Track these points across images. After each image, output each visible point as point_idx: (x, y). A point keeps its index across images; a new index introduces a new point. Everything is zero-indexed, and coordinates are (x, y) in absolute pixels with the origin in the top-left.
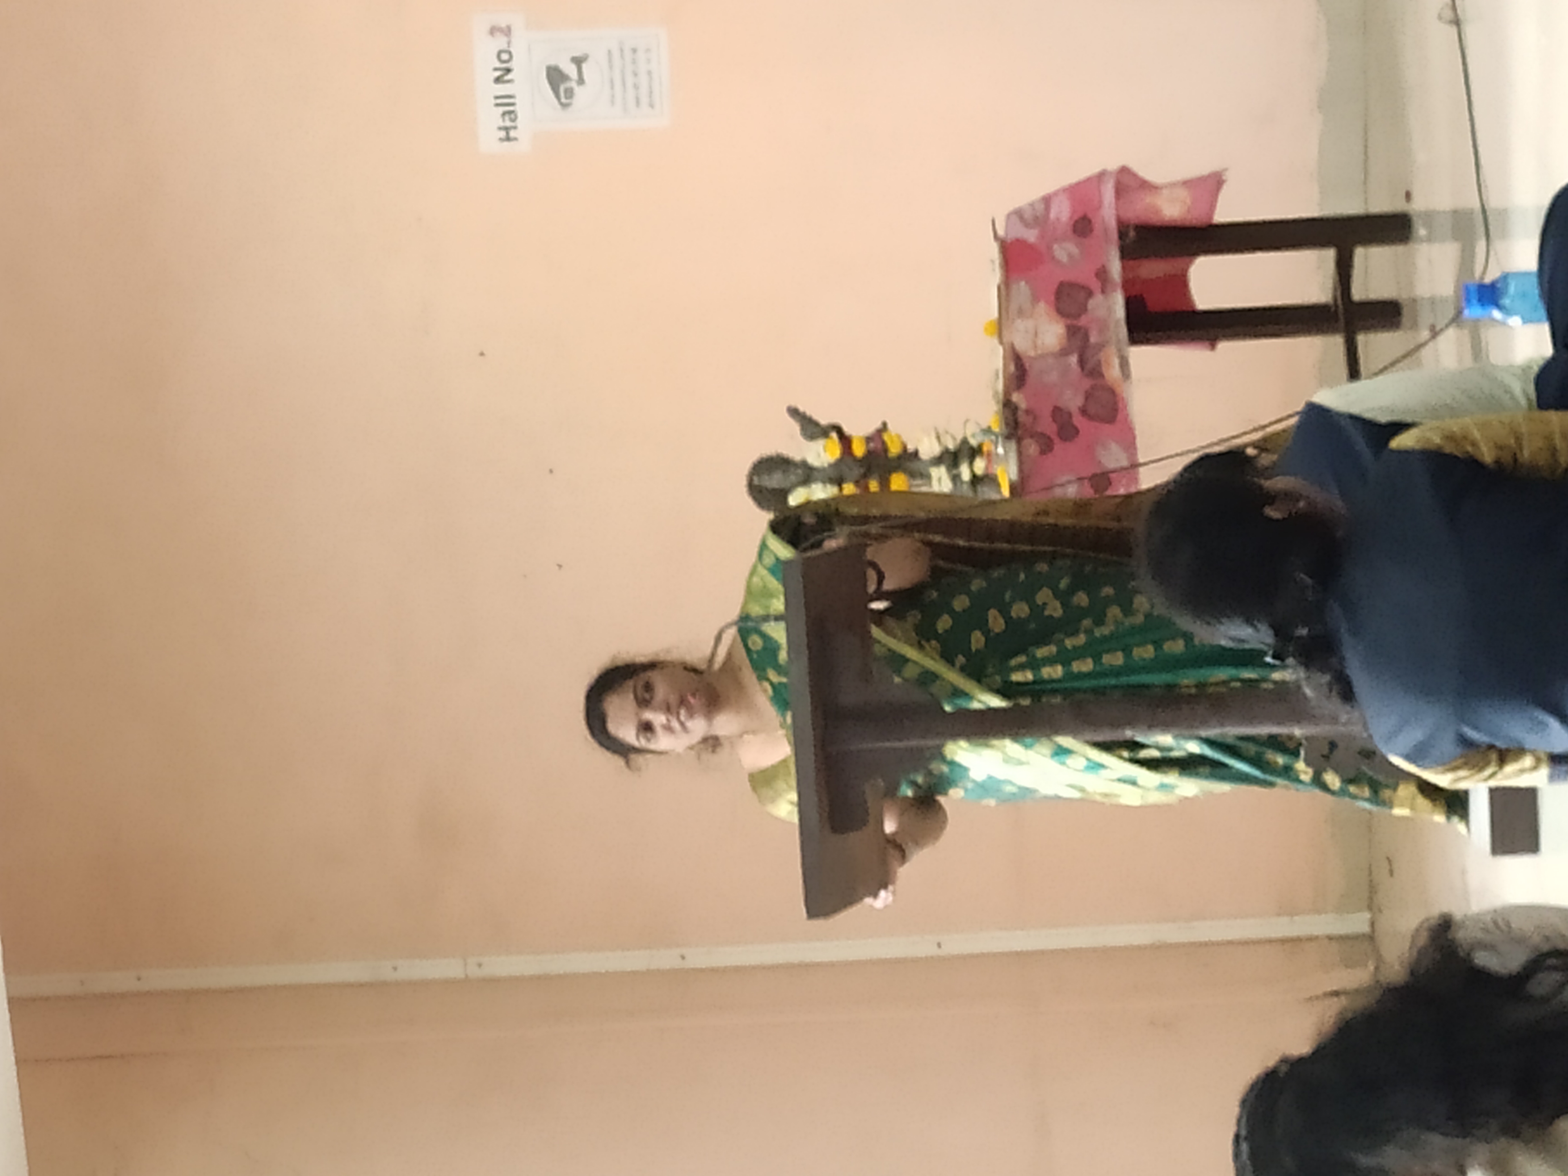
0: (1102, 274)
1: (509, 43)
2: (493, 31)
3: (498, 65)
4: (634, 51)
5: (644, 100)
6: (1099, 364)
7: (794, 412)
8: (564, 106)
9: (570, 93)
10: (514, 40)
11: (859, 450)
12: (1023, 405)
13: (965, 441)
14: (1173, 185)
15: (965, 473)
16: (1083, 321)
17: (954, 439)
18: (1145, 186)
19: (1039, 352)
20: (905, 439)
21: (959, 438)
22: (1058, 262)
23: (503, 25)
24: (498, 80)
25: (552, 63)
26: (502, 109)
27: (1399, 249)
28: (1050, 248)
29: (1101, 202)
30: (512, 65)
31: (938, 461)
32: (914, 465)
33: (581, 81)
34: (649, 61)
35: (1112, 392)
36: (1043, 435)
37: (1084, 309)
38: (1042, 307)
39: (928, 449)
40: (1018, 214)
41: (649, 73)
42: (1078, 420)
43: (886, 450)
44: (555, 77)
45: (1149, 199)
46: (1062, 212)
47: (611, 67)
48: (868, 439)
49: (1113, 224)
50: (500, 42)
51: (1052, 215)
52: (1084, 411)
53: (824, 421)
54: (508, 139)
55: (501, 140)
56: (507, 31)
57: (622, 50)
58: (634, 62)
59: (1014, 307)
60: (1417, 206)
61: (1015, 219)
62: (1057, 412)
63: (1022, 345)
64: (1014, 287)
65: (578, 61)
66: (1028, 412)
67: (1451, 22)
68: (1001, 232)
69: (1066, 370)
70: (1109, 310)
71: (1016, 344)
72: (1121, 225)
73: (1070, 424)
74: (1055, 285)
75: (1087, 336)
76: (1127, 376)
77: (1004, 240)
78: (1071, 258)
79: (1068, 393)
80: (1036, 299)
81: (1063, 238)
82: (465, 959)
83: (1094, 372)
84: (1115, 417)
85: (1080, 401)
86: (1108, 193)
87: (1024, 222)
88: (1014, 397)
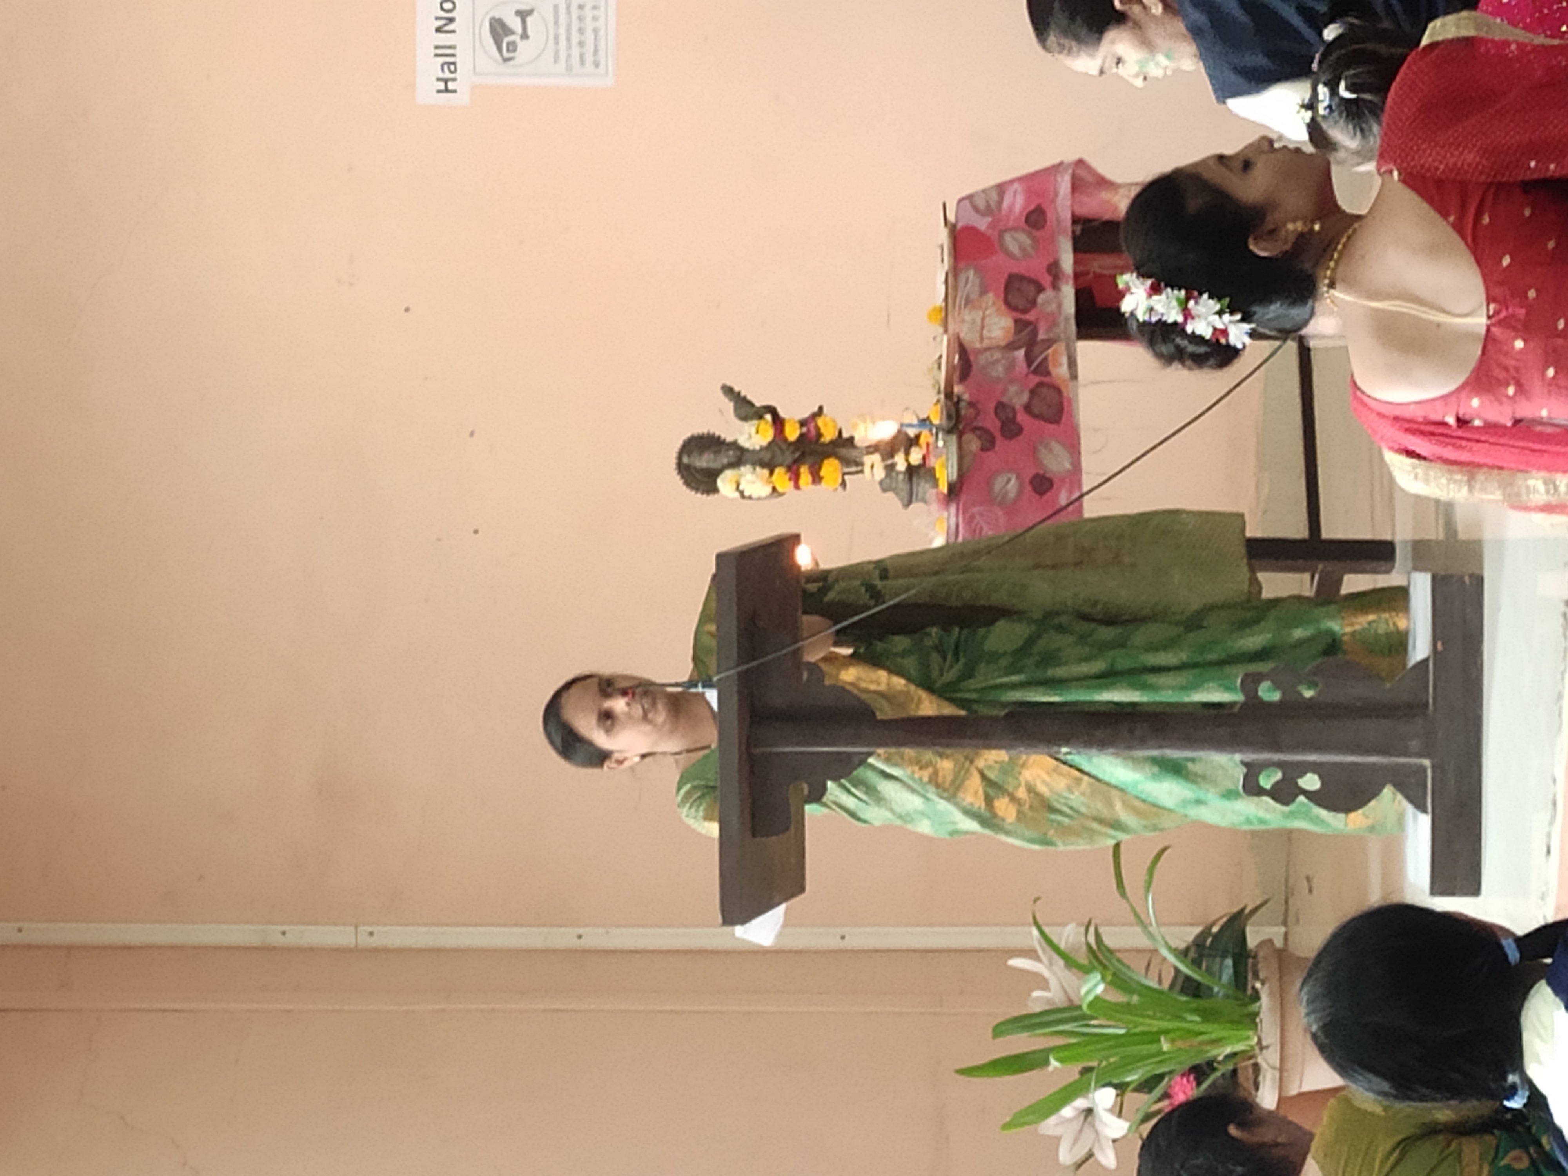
0: (1054, 269)
6: (1046, 361)
7: (728, 391)
11: (792, 433)
12: (967, 402)
13: (902, 430)
16: (1032, 316)
17: (891, 427)
18: (1100, 181)
19: (985, 344)
20: (841, 424)
21: (897, 426)
22: (1006, 252)
28: (1001, 238)
29: (1056, 194)
31: (874, 450)
32: (848, 452)
35: (1058, 391)
36: (985, 430)
37: (1033, 304)
38: (990, 298)
39: (865, 436)
40: (971, 200)
42: (1022, 418)
43: (819, 435)
45: (1106, 195)
46: (1015, 201)
48: (803, 423)
49: (1067, 216)
51: (1006, 204)
52: (1027, 408)
53: (759, 402)
59: (961, 296)
61: (967, 206)
62: (1001, 406)
63: (968, 336)
64: (962, 279)
66: (971, 404)
68: (952, 218)
69: (1010, 367)
70: (1060, 306)
71: (962, 335)
72: (1076, 220)
73: (1013, 420)
74: (1006, 276)
75: (1035, 332)
76: (1074, 376)
77: (954, 226)
78: (1023, 249)
79: (1013, 389)
80: (984, 291)
81: (1015, 229)
82: (356, 927)
83: (1042, 369)
84: (1061, 418)
85: (1025, 397)
86: (1064, 184)
87: (976, 209)
88: (957, 389)
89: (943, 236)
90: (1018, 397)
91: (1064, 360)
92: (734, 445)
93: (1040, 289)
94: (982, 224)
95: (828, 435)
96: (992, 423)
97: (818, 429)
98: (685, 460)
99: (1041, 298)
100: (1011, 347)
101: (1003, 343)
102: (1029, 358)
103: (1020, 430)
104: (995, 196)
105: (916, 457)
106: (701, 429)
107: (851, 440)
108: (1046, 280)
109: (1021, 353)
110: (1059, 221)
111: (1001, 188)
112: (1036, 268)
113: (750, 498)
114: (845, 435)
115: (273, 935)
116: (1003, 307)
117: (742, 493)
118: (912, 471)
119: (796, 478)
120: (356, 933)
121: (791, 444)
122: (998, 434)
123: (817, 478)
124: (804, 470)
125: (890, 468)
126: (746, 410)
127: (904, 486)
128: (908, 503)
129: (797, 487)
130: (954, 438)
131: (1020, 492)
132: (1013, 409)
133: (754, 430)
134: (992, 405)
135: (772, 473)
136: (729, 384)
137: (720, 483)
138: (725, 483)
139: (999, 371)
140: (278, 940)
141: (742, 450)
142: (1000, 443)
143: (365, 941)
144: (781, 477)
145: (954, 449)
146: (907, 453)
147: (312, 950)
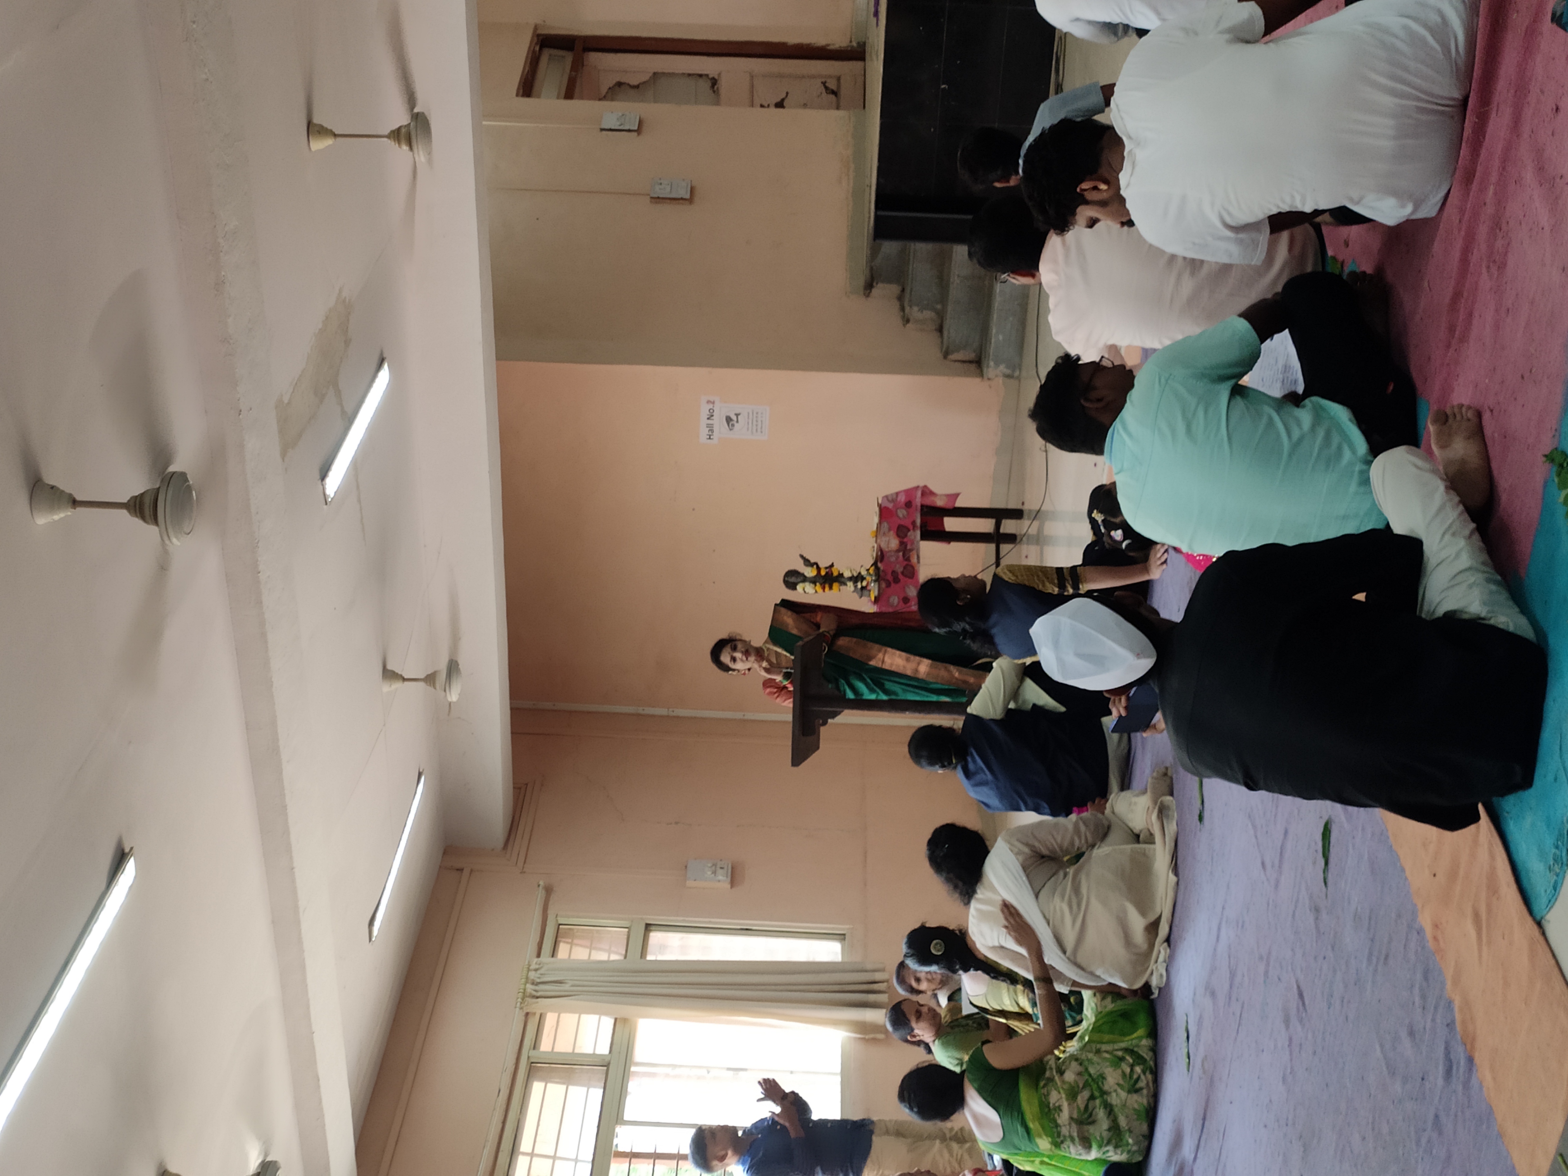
0: (914, 523)
1: (713, 407)
2: (708, 402)
3: (708, 413)
4: (757, 413)
5: (759, 430)
6: (909, 557)
7: (802, 556)
8: (731, 430)
9: (733, 425)
10: (715, 405)
11: (823, 573)
12: (882, 568)
13: (860, 573)
14: (941, 495)
15: (859, 586)
16: (905, 540)
17: (856, 572)
18: (932, 493)
19: (890, 549)
20: (839, 569)
21: (858, 572)
22: (898, 516)
23: (712, 401)
24: (708, 419)
25: (728, 414)
26: (708, 429)
27: (1019, 521)
28: (896, 511)
29: (916, 497)
30: (714, 414)
31: (850, 579)
32: (843, 580)
33: (737, 422)
34: (762, 417)
35: (913, 567)
36: (888, 580)
37: (906, 536)
38: (892, 532)
39: (847, 574)
40: (887, 497)
41: (762, 421)
42: (901, 577)
43: (832, 574)
44: (729, 420)
45: (933, 498)
46: (902, 499)
47: (748, 418)
48: (826, 568)
49: (919, 505)
50: (711, 406)
51: (898, 499)
52: (902, 573)
53: (812, 561)
54: (710, 438)
55: (708, 439)
56: (713, 403)
57: (753, 413)
58: (757, 417)
59: (882, 531)
60: (1026, 507)
61: (885, 499)
62: (893, 572)
63: (883, 545)
64: (882, 525)
65: (737, 415)
66: (883, 571)
67: (1044, 451)
68: (880, 502)
69: (898, 557)
70: (915, 537)
71: (881, 546)
72: (922, 506)
73: (897, 577)
74: (897, 525)
75: (906, 546)
76: (919, 562)
77: (881, 505)
78: (904, 516)
79: (898, 566)
80: (890, 530)
81: (901, 508)
82: (668, 709)
83: (908, 559)
84: (913, 577)
85: (901, 569)
86: (919, 493)
87: (888, 500)
88: (879, 565)
89: (877, 509)
90: (899, 569)
91: (916, 557)
92: (803, 575)
93: (909, 530)
94: (890, 506)
95: (835, 574)
96: (889, 577)
97: (832, 571)
98: (786, 579)
99: (909, 534)
100: (898, 551)
101: (895, 550)
102: (904, 555)
103: (899, 580)
104: (895, 497)
105: (864, 584)
106: (792, 568)
107: (842, 574)
108: (911, 527)
109: (901, 554)
110: (916, 506)
111: (897, 494)
112: (907, 523)
113: (808, 593)
114: (841, 573)
115: (640, 710)
116: (896, 537)
117: (805, 592)
118: (863, 588)
119: (824, 589)
120: (668, 710)
121: (822, 576)
122: (892, 582)
123: (831, 588)
124: (827, 587)
125: (856, 587)
126: (807, 563)
127: (860, 592)
128: (861, 597)
129: (824, 591)
130: (877, 583)
131: (899, 602)
132: (897, 573)
133: (810, 571)
134: (890, 572)
135: (816, 585)
136: (802, 554)
137: (798, 587)
138: (800, 587)
139: (893, 559)
140: (641, 712)
141: (805, 576)
142: (893, 585)
143: (671, 714)
144: (818, 587)
145: (877, 586)
146: (862, 582)
147: (653, 716)
